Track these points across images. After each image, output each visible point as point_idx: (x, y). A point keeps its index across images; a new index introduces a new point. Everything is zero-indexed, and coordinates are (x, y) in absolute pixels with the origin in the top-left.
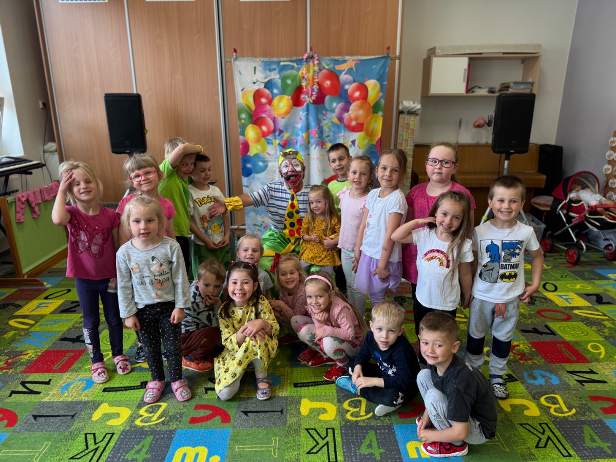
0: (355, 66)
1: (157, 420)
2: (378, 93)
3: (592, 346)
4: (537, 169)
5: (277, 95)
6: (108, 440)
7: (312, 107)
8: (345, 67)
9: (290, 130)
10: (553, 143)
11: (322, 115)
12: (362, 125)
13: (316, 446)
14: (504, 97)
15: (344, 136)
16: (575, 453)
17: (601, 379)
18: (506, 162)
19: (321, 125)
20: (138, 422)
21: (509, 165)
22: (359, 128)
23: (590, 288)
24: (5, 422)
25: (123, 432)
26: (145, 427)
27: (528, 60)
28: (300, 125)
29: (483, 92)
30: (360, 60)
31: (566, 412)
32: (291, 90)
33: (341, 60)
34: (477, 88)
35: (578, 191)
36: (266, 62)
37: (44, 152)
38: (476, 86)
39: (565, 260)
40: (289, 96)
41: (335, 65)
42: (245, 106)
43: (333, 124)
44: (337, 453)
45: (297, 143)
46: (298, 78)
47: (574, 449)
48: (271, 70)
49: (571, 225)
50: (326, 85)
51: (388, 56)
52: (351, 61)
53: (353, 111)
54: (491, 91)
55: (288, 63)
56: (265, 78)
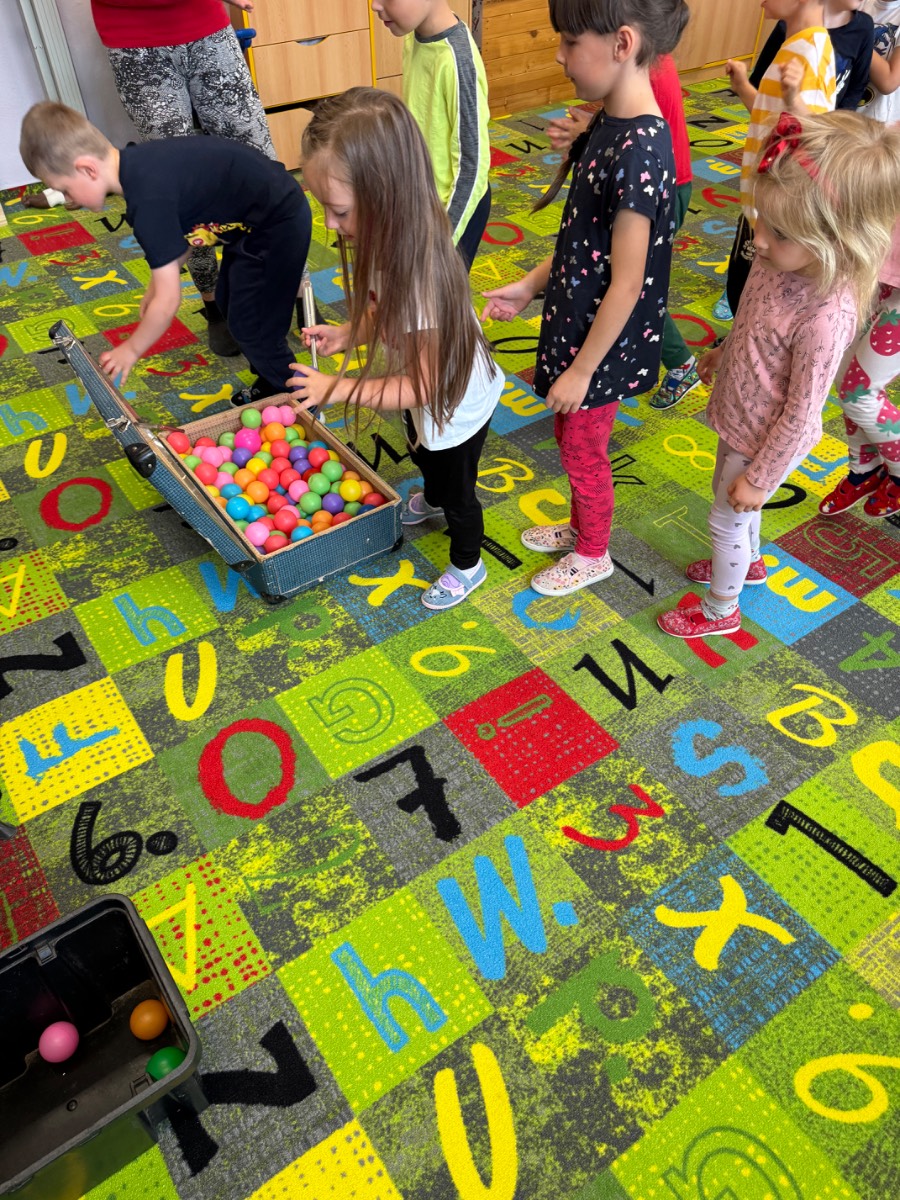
1: (812, 693)
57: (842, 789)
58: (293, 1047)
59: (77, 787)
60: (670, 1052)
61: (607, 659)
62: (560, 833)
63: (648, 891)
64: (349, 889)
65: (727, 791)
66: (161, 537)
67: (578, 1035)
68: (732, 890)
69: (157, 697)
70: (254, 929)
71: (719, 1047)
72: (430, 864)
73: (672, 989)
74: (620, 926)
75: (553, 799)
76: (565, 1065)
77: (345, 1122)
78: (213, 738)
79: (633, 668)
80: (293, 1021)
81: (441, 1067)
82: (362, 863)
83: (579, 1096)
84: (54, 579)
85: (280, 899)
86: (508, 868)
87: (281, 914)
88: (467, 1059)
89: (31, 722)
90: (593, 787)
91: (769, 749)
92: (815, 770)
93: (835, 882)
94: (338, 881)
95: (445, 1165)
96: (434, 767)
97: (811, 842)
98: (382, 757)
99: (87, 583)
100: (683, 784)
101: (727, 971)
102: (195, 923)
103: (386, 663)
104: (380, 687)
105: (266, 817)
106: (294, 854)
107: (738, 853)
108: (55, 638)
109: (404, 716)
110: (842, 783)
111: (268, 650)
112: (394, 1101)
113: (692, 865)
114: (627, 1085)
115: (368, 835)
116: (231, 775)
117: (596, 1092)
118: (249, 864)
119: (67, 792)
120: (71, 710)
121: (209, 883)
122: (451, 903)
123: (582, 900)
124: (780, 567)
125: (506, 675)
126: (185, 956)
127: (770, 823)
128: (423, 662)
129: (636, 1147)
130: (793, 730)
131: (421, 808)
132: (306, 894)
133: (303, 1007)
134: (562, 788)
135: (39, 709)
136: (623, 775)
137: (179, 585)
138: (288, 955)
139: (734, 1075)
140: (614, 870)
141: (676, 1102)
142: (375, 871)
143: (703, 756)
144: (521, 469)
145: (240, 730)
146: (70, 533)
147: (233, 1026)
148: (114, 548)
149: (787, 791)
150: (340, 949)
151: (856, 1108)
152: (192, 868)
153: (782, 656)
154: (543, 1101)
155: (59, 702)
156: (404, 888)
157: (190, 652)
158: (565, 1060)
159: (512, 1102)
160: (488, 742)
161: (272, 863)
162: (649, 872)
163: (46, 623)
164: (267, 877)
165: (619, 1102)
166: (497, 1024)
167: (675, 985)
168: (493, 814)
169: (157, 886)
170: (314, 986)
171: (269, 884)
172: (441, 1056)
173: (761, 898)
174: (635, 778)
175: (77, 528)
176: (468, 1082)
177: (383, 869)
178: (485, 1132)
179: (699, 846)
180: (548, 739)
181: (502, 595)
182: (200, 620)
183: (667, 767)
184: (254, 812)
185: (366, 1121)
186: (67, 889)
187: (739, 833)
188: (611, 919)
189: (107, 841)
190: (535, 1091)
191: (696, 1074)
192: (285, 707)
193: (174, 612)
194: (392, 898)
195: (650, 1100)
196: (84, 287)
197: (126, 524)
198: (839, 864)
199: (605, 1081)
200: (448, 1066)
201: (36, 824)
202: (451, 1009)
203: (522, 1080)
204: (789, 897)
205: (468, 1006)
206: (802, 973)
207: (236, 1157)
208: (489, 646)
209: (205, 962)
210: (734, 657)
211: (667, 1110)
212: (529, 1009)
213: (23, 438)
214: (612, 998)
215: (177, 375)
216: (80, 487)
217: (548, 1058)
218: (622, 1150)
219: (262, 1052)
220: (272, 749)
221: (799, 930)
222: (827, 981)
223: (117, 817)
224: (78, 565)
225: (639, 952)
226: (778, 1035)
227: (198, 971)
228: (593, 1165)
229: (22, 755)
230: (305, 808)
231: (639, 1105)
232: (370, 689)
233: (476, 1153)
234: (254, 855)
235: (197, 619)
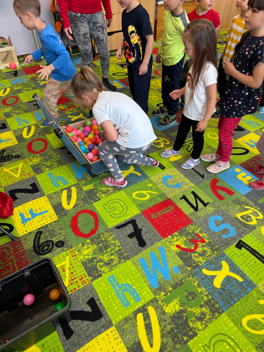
57: (258, 237)
58: (96, 304)
59: (36, 227)
60: (206, 311)
61: (190, 197)
62: (175, 247)
63: (200, 264)
64: (113, 260)
65: (224, 236)
66: (61, 156)
67: (179, 305)
68: (225, 265)
69: (59, 202)
70: (86, 270)
71: (220, 310)
72: (137, 254)
73: (207, 293)
74: (192, 274)
75: (173, 237)
76: (175, 314)
77: (111, 327)
78: (75, 214)
79: (197, 200)
80: (96, 297)
81: (139, 312)
82: (117, 252)
83: (179, 323)
84: (30, 167)
85: (93, 262)
86: (160, 256)
87: (93, 266)
88: (147, 310)
89: (23, 208)
90: (185, 234)
91: (237, 225)
92: (250, 231)
93: (255, 264)
94: (110, 257)
95: (139, 341)
96: (139, 226)
97: (248, 252)
98: (123, 222)
99: (40, 169)
100: (212, 234)
101: (223, 288)
102: (69, 267)
103: (125, 195)
104: (123, 202)
105: (90, 238)
106: (98, 249)
107: (227, 254)
108: (30, 184)
109: (130, 211)
110: (258, 236)
111: (91, 190)
112: (125, 321)
113: (213, 257)
114: (193, 320)
115: (119, 244)
116: (80, 225)
117: (184, 322)
118: (85, 251)
119: (33, 228)
120: (34, 205)
121: (73, 256)
122: (143, 265)
123: (181, 266)
124: (241, 172)
125: (160, 200)
126: (66, 277)
127: (237, 246)
128: (136, 195)
129: (195, 338)
130: (244, 220)
131: (135, 237)
132: (101, 261)
133: (99, 293)
134: (176, 233)
135: (25, 204)
136: (194, 230)
137: (66, 170)
138: (95, 278)
139: (224, 319)
140: (191, 258)
141: (207, 326)
142: (121, 255)
143: (217, 226)
144: (166, 141)
145: (83, 213)
146: (35, 154)
147: (79, 298)
148: (48, 159)
149: (242, 237)
150: (110, 277)
151: (260, 330)
152: (68, 251)
153: (241, 198)
154: (168, 323)
155: (31, 202)
156: (129, 260)
157: (69, 190)
158: (175, 312)
159: (159, 323)
160: (155, 219)
161: (91, 251)
162: (201, 259)
163: (28, 179)
164: (90, 255)
165: (191, 325)
166: (155, 301)
167: (208, 292)
168: (156, 240)
169: (58, 256)
170: (102, 287)
171: (90, 257)
172: (139, 309)
173: (233, 268)
174: (197, 231)
175: (37, 153)
176: (147, 317)
177: (123, 254)
178: (151, 332)
179: (216, 252)
180: (172, 219)
181: (159, 177)
182: (72, 181)
183: (207, 229)
184: (86, 236)
185: (117, 327)
186: (32, 256)
187: (227, 248)
188: (189, 272)
189: (44, 243)
190: (166, 321)
191: (213, 318)
192: (96, 207)
193: (65, 178)
194: (125, 263)
195: (200, 325)
196: (41, 84)
197: (51, 152)
198: (256, 259)
199: (187, 319)
200: (141, 312)
201: (24, 237)
202: (142, 295)
203: (162, 317)
204: (242, 268)
205: (147, 295)
206: (245, 290)
207: (79, 335)
208: (155, 191)
209: (71, 279)
210: (227, 197)
211: (204, 328)
212: (165, 297)
213: (22, 127)
214: (189, 295)
215: (67, 110)
216: (38, 141)
217: (170, 311)
218: (191, 339)
219: (87, 305)
220: (92, 219)
221: (244, 278)
222: (252, 293)
223: (47, 236)
224: (37, 163)
225: (197, 282)
226: (238, 308)
227: (69, 281)
228: (182, 343)
229: (20, 217)
230: (101, 236)
231: (197, 326)
232: (120, 202)
233: (149, 338)
234: (86, 249)
235: (71, 180)
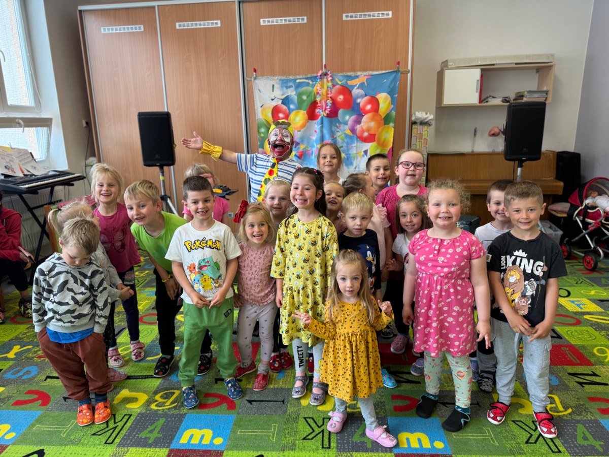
0: (366, 81)
1: (170, 405)
2: (388, 106)
3: (598, 350)
4: (555, 176)
5: (293, 110)
6: (126, 420)
7: (326, 121)
8: (357, 82)
9: (305, 142)
10: (572, 149)
11: (336, 128)
12: (374, 135)
13: (311, 433)
14: (514, 106)
15: (356, 146)
16: (565, 450)
17: (602, 382)
18: (519, 169)
19: (335, 136)
20: (153, 406)
21: (522, 171)
22: (371, 138)
23: (605, 294)
24: (40, 402)
25: (139, 414)
26: (159, 410)
27: (542, 69)
28: (315, 137)
29: (497, 101)
30: (372, 75)
31: (561, 412)
32: (306, 105)
33: (354, 75)
34: (491, 97)
35: (594, 197)
36: (283, 80)
37: (86, 166)
38: (490, 96)
39: (583, 267)
40: (304, 111)
41: (347, 80)
42: (264, 120)
43: (347, 136)
44: (331, 440)
45: (312, 154)
46: (313, 94)
47: (565, 446)
48: (287, 88)
49: (588, 231)
50: (339, 100)
51: (398, 71)
52: (363, 76)
53: (365, 123)
54: (505, 100)
55: (304, 80)
56: (283, 95)
